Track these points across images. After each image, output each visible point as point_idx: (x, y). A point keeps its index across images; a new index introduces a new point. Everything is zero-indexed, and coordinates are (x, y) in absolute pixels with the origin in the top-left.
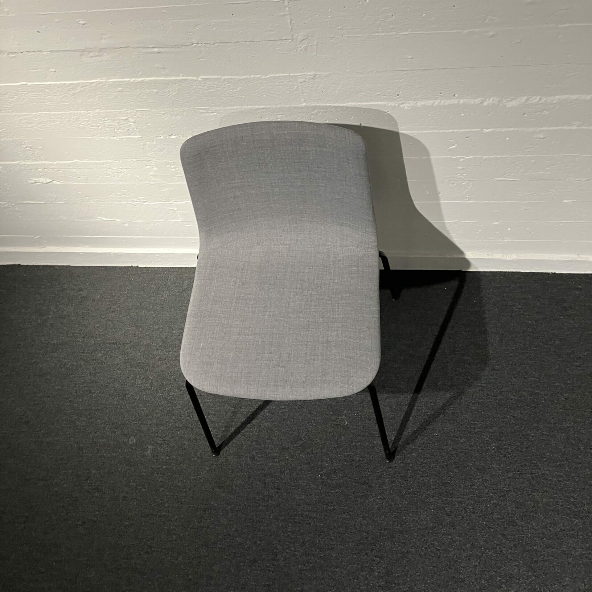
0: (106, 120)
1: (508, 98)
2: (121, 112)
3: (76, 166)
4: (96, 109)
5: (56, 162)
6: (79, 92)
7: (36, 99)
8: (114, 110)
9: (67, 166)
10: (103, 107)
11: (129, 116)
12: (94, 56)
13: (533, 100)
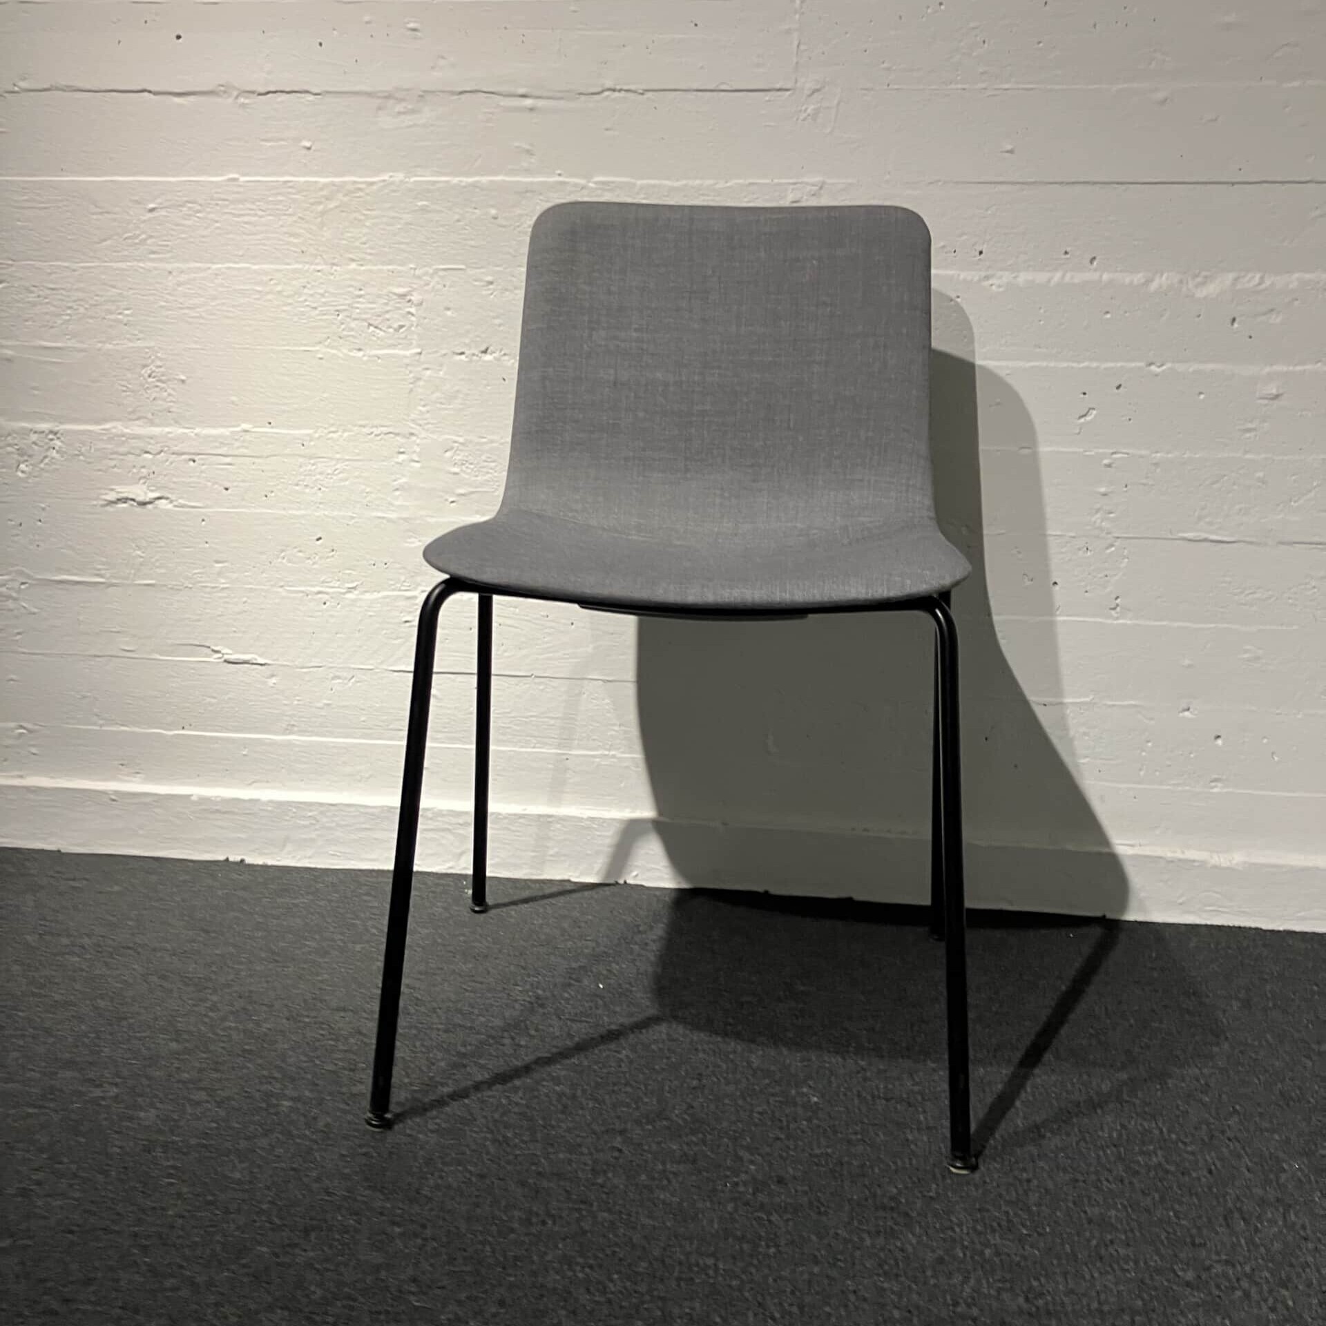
0: (360, 296)
1: (1197, 276)
2: (399, 272)
3: (237, 444)
4: (353, 260)
5: (197, 430)
6: (336, 207)
7: (238, 222)
8: (389, 264)
9: (217, 444)
10: (371, 254)
11: (415, 286)
12: (404, 113)
13: (1249, 281)
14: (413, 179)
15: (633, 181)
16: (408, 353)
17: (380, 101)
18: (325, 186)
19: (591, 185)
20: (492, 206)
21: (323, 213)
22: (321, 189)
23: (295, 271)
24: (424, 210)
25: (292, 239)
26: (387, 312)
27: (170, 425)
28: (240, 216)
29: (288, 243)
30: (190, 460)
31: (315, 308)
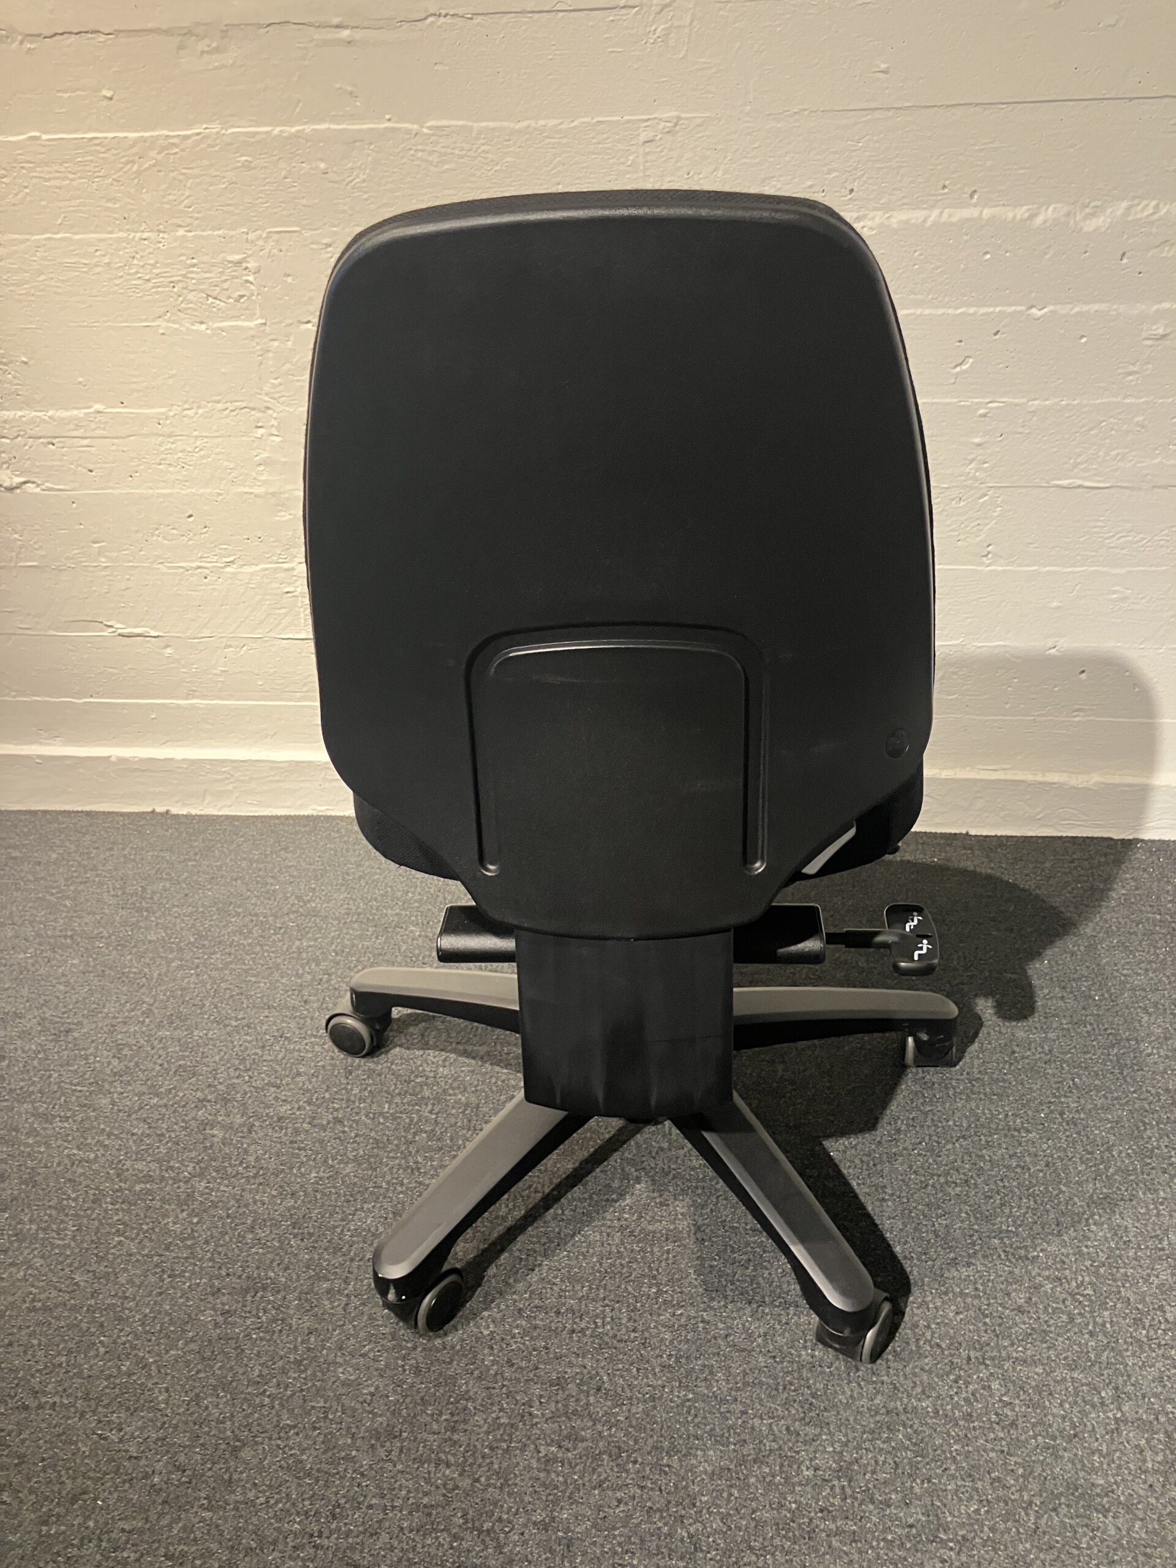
0: (194, 266)
1: (1087, 206)
2: (232, 237)
3: (93, 426)
4: (180, 226)
5: (50, 413)
6: (154, 166)
7: (49, 187)
8: (219, 229)
9: (73, 427)
10: (197, 219)
11: (250, 252)
12: (208, 52)
13: (1143, 210)
14: (230, 131)
15: (470, 124)
16: (251, 324)
17: (179, 39)
18: (136, 142)
19: (425, 131)
20: (322, 160)
21: (139, 173)
22: (132, 146)
23: (120, 240)
24: (247, 166)
25: (110, 205)
26: (226, 280)
27: (21, 409)
28: (49, 180)
29: (107, 209)
30: (49, 443)
31: (148, 280)
